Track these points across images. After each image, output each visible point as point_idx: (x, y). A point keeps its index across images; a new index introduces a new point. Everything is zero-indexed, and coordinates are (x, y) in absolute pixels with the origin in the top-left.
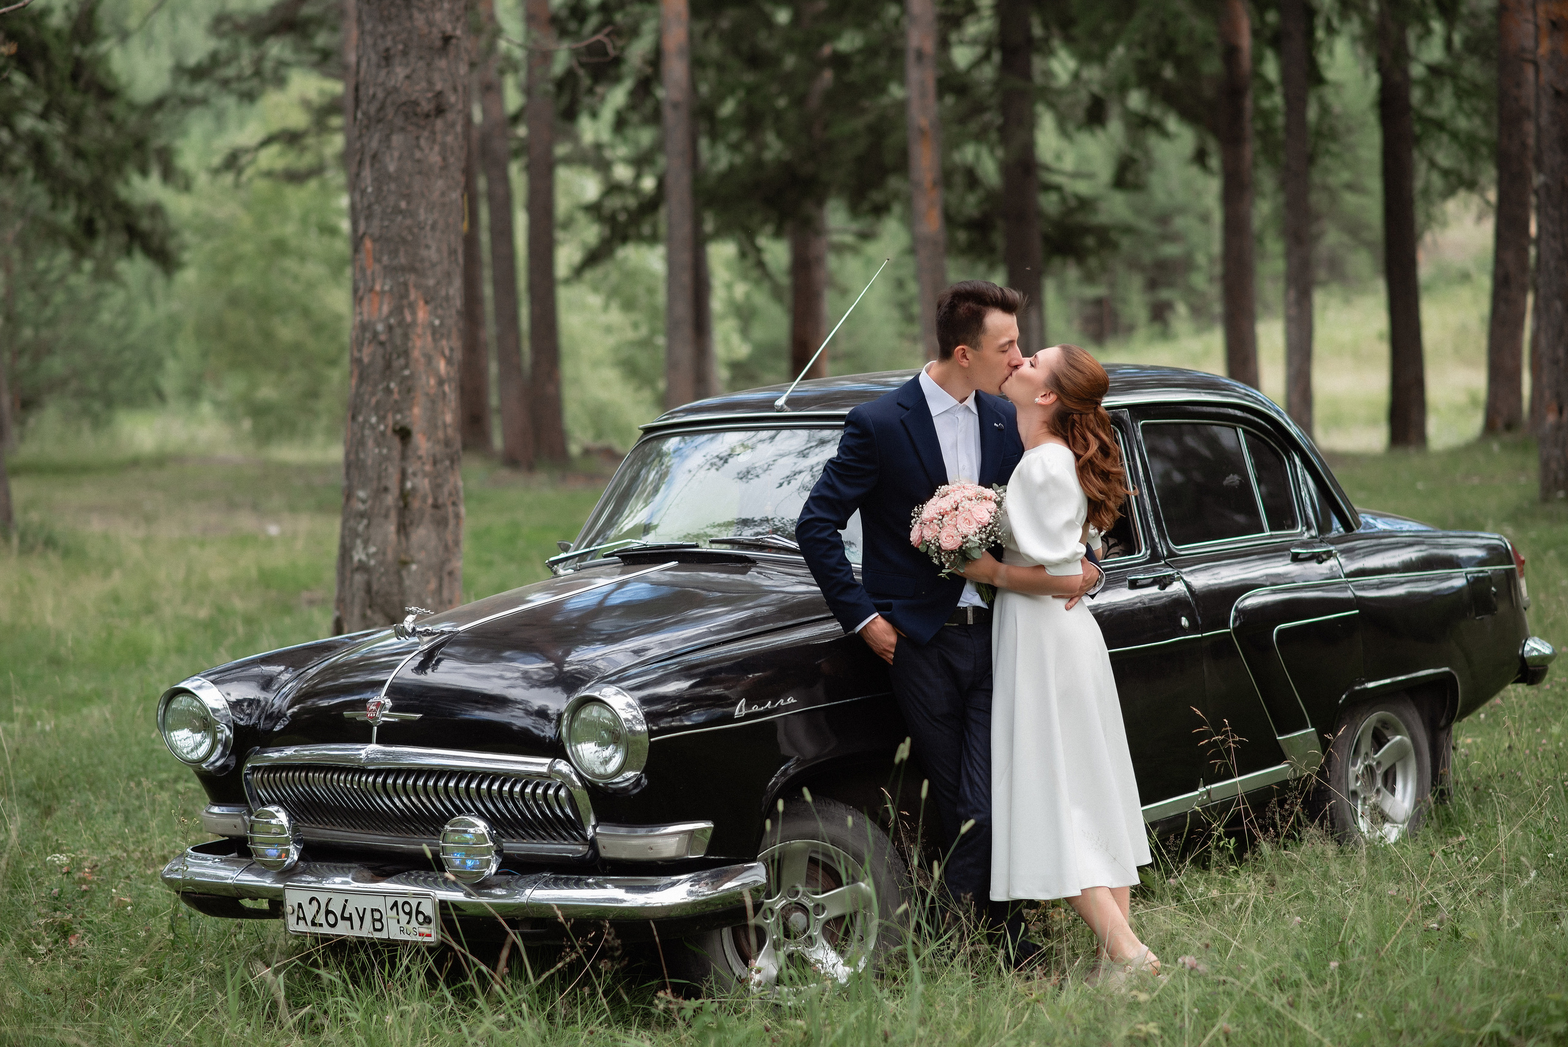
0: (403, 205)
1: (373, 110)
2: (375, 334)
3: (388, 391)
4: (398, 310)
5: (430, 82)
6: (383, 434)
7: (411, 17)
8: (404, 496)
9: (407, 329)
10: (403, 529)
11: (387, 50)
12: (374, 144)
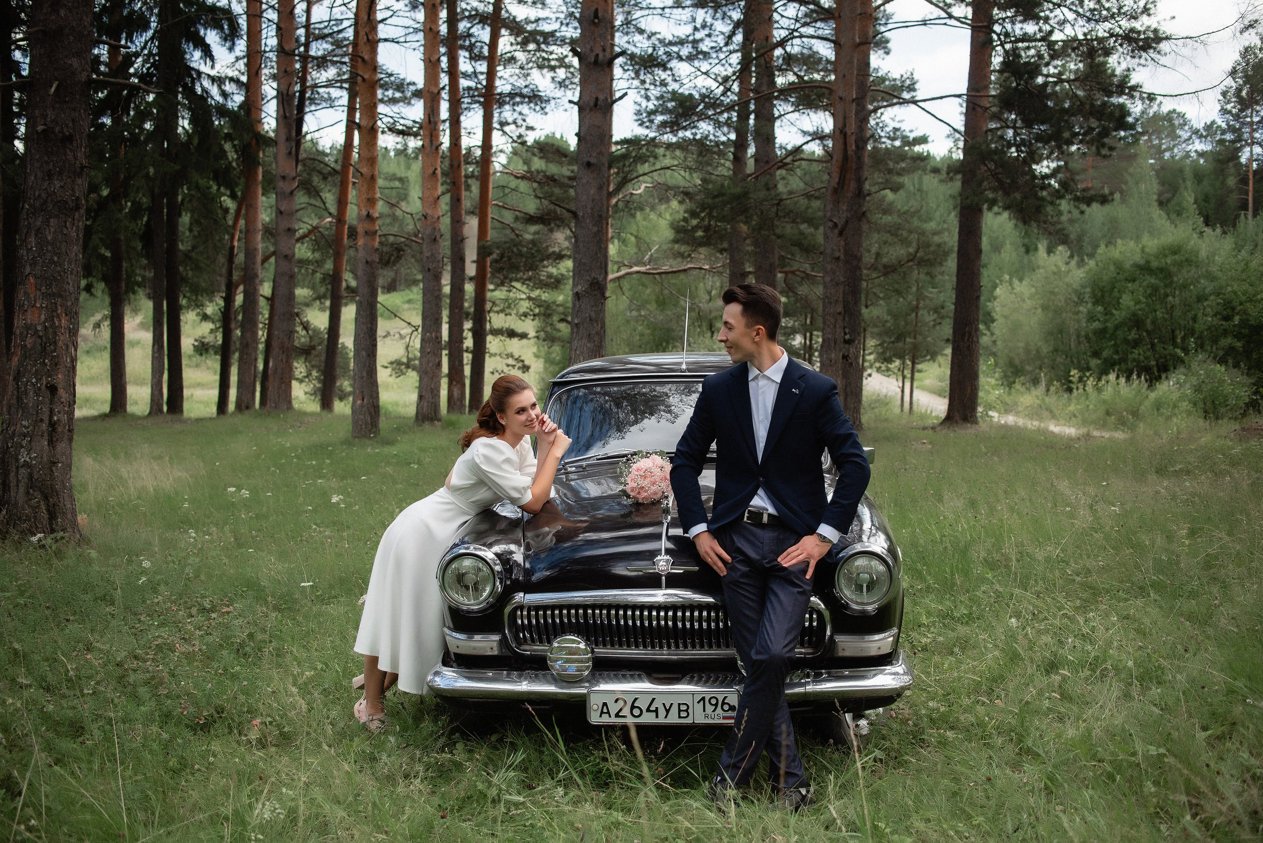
0: (56, 259)
1: (37, 204)
2: (36, 331)
3: (44, 364)
4: (50, 318)
5: (73, 190)
6: (40, 389)
7: (65, 154)
8: (53, 425)
9: (55, 330)
10: (51, 442)
11: (50, 171)
12: (38, 223)
